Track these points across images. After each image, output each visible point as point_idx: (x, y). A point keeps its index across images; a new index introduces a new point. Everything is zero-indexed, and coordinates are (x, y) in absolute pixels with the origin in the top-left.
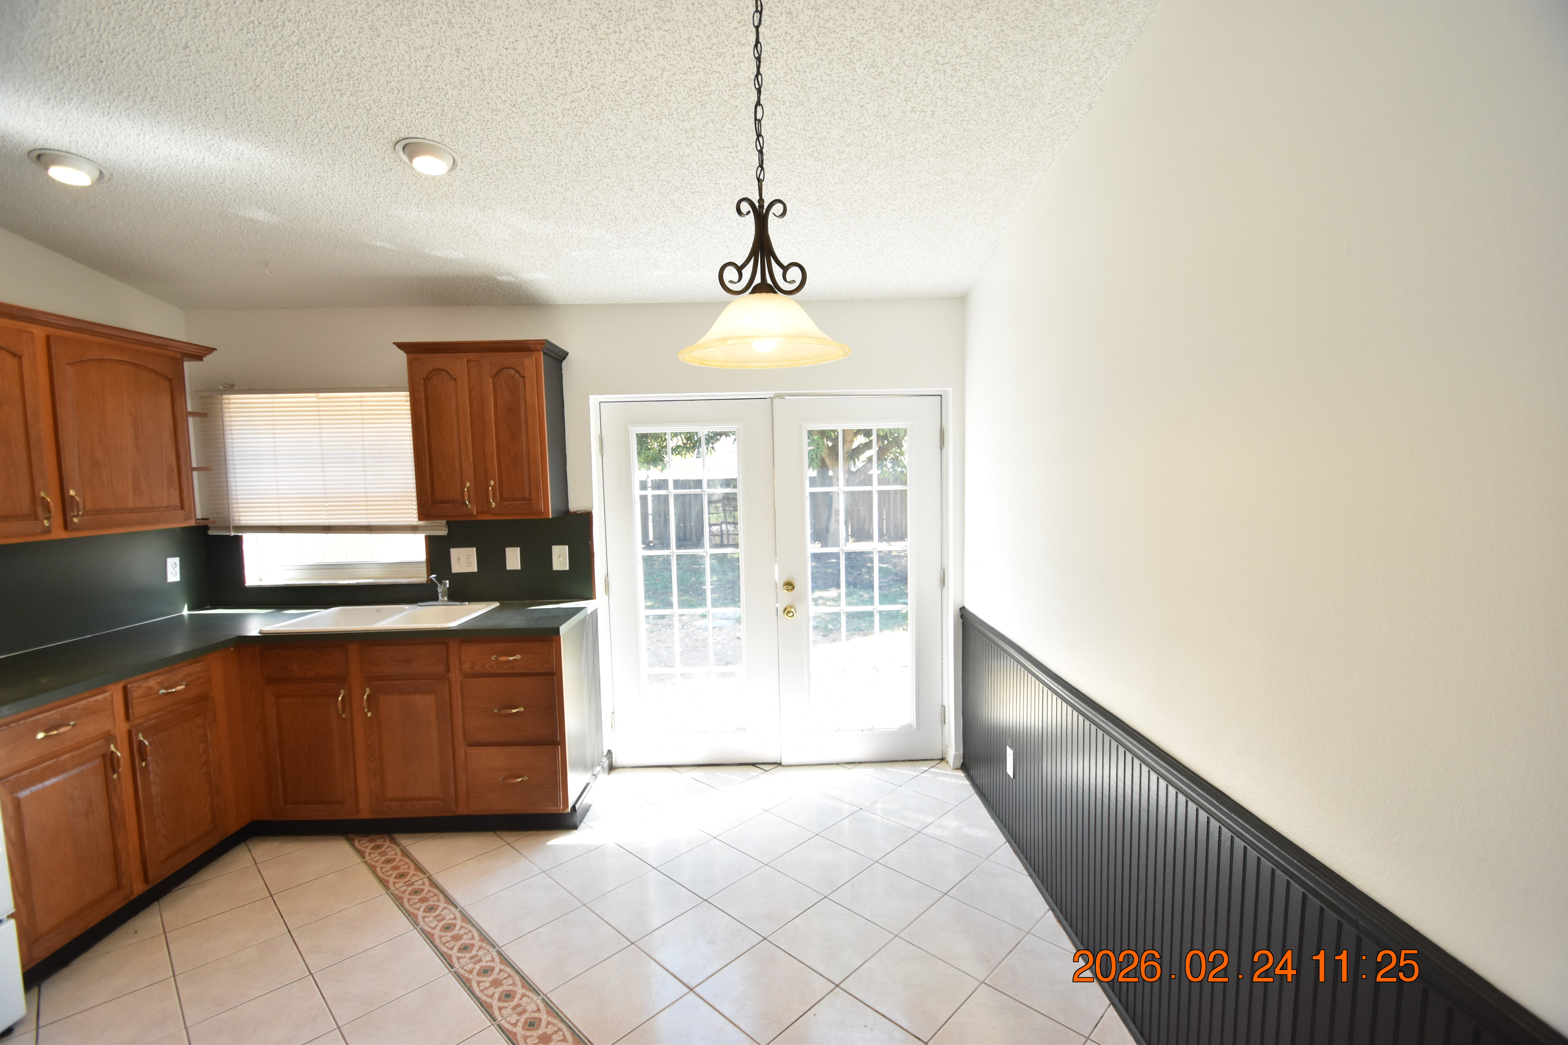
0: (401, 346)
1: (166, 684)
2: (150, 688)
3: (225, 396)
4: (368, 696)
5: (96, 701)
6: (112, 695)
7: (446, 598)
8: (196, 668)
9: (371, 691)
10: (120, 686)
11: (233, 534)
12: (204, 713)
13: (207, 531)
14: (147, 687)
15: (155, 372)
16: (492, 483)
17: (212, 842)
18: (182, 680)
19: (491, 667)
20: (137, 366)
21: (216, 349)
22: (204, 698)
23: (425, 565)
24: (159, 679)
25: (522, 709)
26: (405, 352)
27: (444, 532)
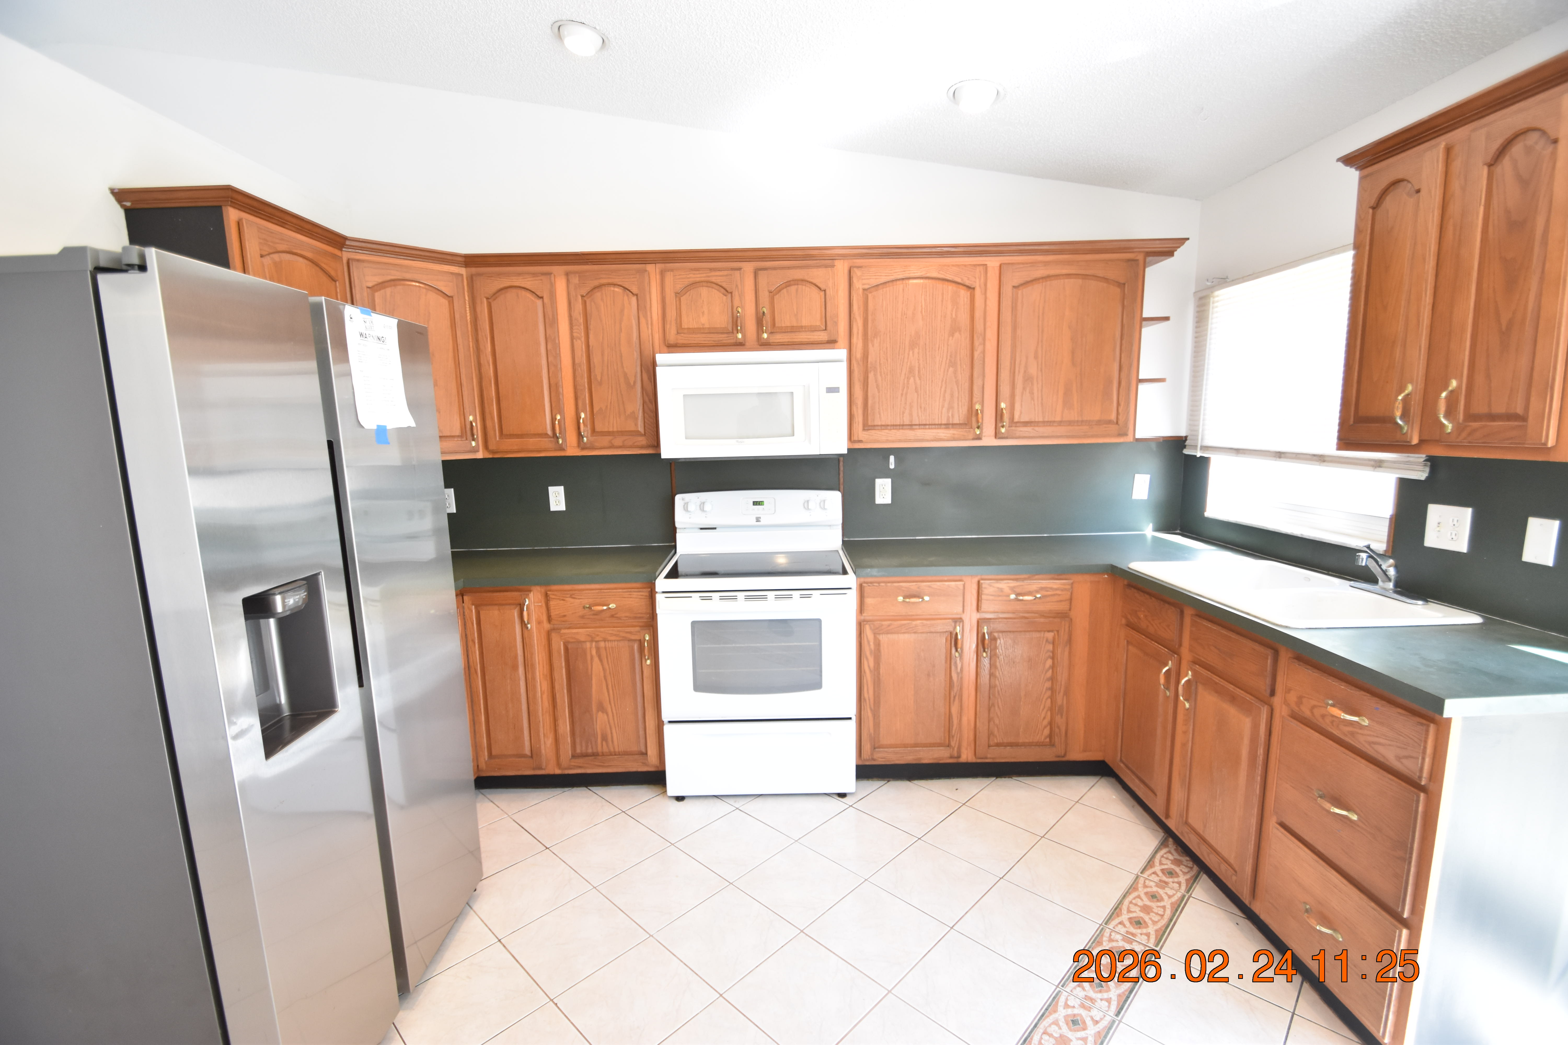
0: (1349, 160)
1: (1019, 590)
2: (1001, 590)
3: (1217, 293)
4: (1188, 681)
5: (949, 586)
6: (965, 584)
7: (1391, 585)
8: (1056, 584)
9: (1192, 675)
10: (975, 580)
11: (1199, 455)
12: (1058, 631)
13: (1182, 450)
14: (998, 588)
15: (1105, 280)
16: (1454, 383)
17: (1048, 755)
18: (1037, 592)
19: (1323, 716)
20: (1085, 277)
21: (1188, 239)
22: (1064, 616)
23: (1387, 523)
24: (1013, 584)
25: (1355, 817)
26: (1357, 169)
27: (1421, 474)
